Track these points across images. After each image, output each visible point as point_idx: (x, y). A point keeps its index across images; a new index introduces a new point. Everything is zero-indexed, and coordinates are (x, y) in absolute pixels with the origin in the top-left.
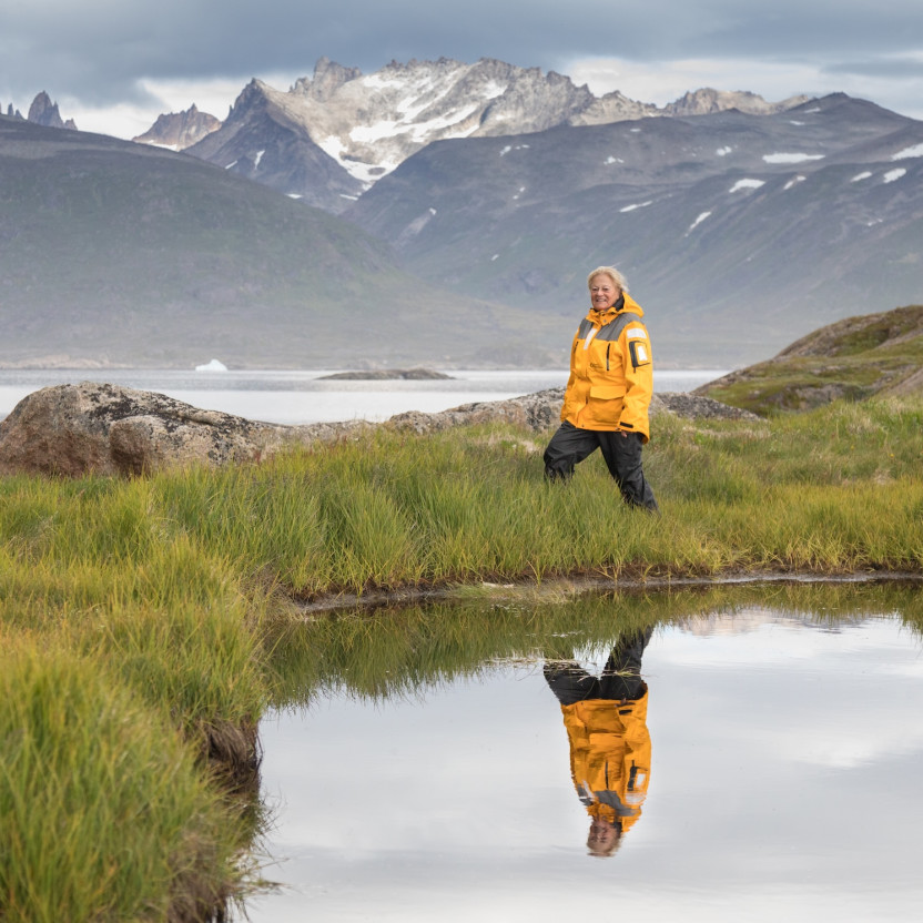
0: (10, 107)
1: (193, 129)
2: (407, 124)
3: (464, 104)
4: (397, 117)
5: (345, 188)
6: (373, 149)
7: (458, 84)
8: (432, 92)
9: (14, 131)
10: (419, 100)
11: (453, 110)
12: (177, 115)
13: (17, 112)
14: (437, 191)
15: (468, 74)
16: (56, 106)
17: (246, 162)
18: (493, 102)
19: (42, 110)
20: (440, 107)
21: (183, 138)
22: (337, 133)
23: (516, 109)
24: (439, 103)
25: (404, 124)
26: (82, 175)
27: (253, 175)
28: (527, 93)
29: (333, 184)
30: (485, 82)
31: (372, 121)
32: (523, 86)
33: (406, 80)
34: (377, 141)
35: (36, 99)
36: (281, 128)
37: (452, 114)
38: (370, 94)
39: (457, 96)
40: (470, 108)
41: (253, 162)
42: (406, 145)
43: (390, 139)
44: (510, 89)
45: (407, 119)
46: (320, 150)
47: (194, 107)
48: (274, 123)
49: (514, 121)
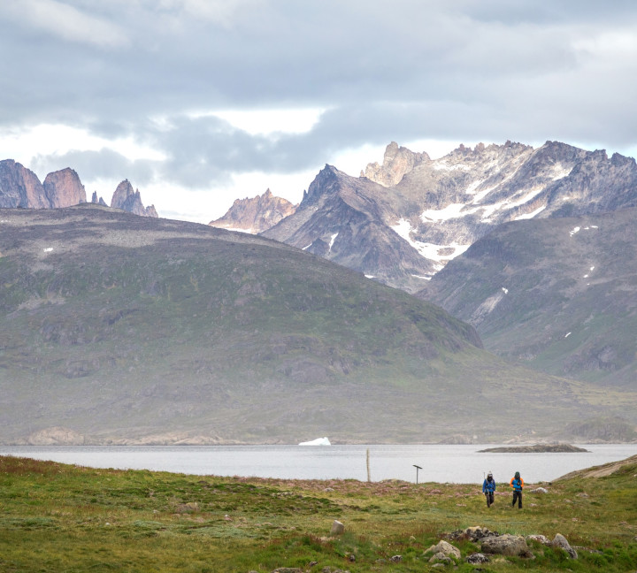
0: (95, 195)
1: (268, 213)
2: (475, 206)
3: (531, 186)
4: (465, 198)
5: (416, 268)
6: (443, 230)
7: (524, 166)
8: (499, 174)
9: (115, 221)
10: (486, 182)
11: (520, 191)
12: (252, 199)
13: (101, 199)
14: (509, 271)
15: (535, 157)
16: (138, 193)
17: (321, 244)
18: (559, 184)
19: (125, 197)
20: (508, 189)
21: (258, 222)
22: (407, 215)
23: (582, 190)
24: (506, 186)
25: (472, 206)
26: (179, 262)
27: (328, 256)
28: (593, 174)
29: (405, 265)
30: (552, 164)
31: (440, 203)
32: (589, 168)
33: (473, 163)
34: (446, 222)
35: (119, 187)
36: (354, 211)
37: (519, 196)
38: (438, 178)
39: (523, 178)
40: (537, 190)
41: (327, 244)
42: (474, 225)
43: (459, 221)
44: (576, 171)
45: (475, 200)
46: (393, 232)
47: (268, 192)
48: (348, 207)
49: (580, 201)
